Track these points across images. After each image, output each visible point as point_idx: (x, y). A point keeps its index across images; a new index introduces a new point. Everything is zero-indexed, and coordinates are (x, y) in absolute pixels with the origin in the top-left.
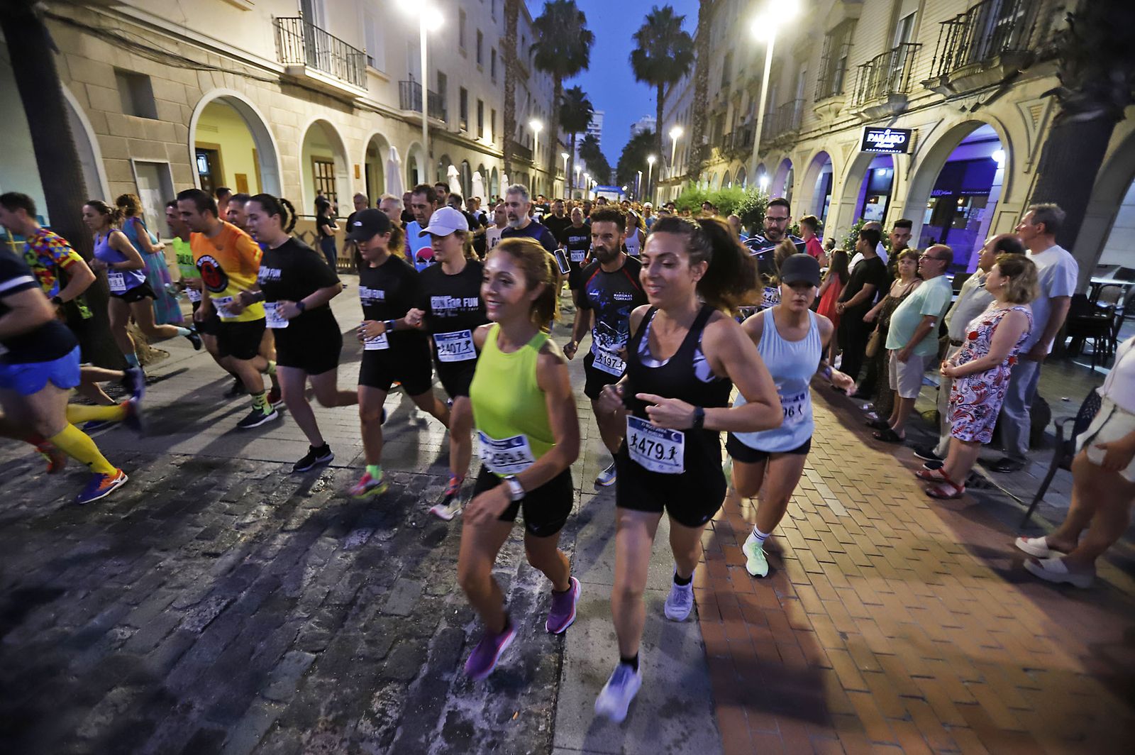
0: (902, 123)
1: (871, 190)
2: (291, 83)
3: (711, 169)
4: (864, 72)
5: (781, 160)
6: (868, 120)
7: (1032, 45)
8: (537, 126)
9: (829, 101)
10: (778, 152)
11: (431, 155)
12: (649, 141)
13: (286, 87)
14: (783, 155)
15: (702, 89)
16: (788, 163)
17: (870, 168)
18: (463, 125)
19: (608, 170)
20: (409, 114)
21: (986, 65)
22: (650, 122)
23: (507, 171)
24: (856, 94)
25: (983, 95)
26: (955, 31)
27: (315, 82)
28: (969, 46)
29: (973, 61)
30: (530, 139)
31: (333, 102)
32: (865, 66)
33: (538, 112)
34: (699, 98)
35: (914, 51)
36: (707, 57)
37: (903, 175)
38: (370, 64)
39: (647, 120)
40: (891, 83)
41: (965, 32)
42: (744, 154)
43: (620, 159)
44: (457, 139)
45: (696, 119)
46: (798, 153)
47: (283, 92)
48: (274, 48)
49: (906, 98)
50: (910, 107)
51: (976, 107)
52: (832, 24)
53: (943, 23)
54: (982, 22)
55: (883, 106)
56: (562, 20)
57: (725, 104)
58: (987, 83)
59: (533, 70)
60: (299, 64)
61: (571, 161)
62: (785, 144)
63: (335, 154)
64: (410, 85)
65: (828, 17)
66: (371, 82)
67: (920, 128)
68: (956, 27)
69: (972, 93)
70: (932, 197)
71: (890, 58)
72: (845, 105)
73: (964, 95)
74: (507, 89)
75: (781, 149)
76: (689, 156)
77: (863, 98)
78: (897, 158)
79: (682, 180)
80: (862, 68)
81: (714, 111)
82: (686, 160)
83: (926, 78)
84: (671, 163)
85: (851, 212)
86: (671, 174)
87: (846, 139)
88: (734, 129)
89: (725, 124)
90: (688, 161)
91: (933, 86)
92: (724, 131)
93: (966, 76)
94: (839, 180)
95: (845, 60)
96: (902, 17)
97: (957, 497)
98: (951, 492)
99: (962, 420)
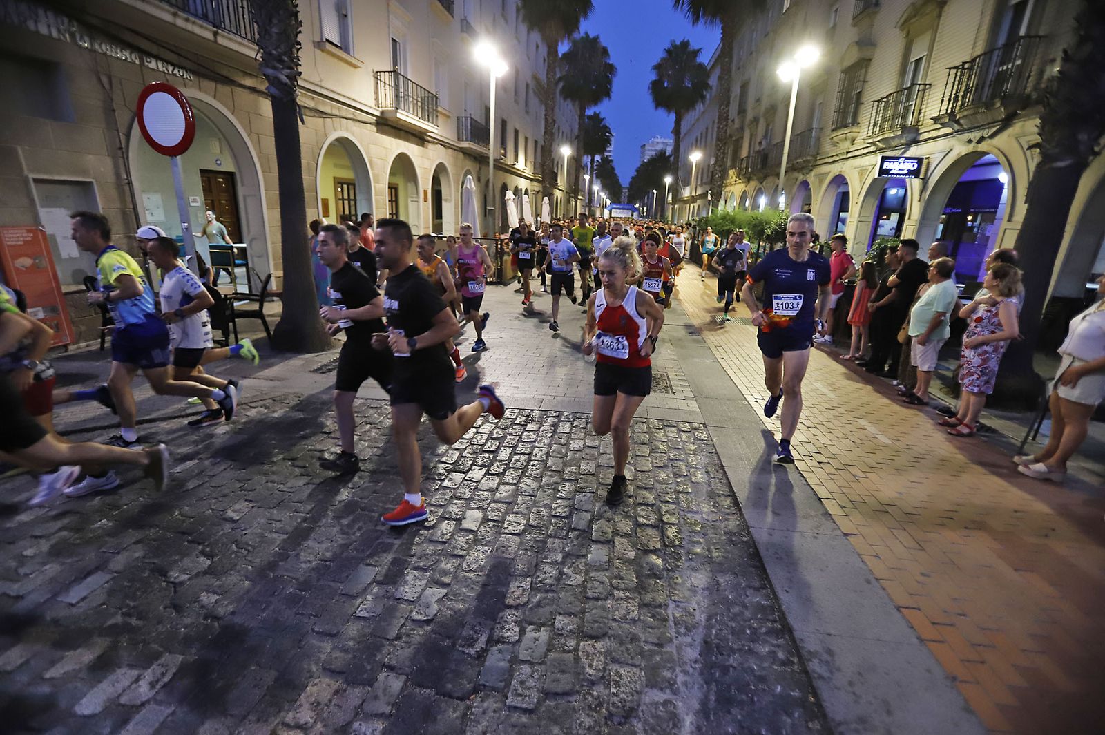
0: (914, 151)
1: (883, 210)
2: (384, 124)
3: (728, 189)
4: (878, 106)
5: (799, 182)
6: (883, 149)
7: (1028, 90)
8: (566, 151)
9: (845, 131)
10: (796, 174)
12: (665, 162)
13: (379, 127)
14: (801, 177)
15: (723, 118)
16: (805, 184)
17: (883, 189)
18: (502, 151)
19: (620, 187)
20: (465, 144)
21: (989, 105)
22: (659, 143)
24: (872, 125)
25: (987, 130)
26: (961, 75)
28: (974, 88)
29: (977, 102)
30: (560, 162)
31: (410, 137)
32: (879, 101)
33: (567, 140)
34: (721, 126)
35: (924, 90)
36: (729, 92)
37: (916, 196)
40: (904, 117)
41: (970, 76)
42: (762, 175)
43: (633, 178)
46: (815, 175)
49: (918, 130)
50: (921, 138)
51: (981, 139)
52: (847, 64)
53: (950, 69)
54: (985, 69)
55: (897, 136)
57: (742, 129)
58: (990, 120)
60: (391, 109)
62: (803, 168)
64: (466, 119)
65: (842, 59)
67: (931, 156)
68: (961, 72)
69: (977, 128)
70: (944, 214)
71: (901, 95)
72: (860, 134)
73: (970, 129)
75: (799, 172)
76: (705, 176)
77: (878, 129)
78: (911, 182)
79: (697, 199)
80: (876, 103)
81: (731, 136)
82: (702, 180)
83: (936, 115)
84: (687, 183)
85: (867, 230)
86: (686, 193)
87: (862, 165)
88: (752, 152)
89: (741, 147)
90: (704, 181)
91: (942, 121)
92: (740, 154)
93: (971, 115)
94: (856, 200)
95: (859, 94)
96: (912, 59)
97: (970, 435)
98: (966, 431)
99: (971, 378)
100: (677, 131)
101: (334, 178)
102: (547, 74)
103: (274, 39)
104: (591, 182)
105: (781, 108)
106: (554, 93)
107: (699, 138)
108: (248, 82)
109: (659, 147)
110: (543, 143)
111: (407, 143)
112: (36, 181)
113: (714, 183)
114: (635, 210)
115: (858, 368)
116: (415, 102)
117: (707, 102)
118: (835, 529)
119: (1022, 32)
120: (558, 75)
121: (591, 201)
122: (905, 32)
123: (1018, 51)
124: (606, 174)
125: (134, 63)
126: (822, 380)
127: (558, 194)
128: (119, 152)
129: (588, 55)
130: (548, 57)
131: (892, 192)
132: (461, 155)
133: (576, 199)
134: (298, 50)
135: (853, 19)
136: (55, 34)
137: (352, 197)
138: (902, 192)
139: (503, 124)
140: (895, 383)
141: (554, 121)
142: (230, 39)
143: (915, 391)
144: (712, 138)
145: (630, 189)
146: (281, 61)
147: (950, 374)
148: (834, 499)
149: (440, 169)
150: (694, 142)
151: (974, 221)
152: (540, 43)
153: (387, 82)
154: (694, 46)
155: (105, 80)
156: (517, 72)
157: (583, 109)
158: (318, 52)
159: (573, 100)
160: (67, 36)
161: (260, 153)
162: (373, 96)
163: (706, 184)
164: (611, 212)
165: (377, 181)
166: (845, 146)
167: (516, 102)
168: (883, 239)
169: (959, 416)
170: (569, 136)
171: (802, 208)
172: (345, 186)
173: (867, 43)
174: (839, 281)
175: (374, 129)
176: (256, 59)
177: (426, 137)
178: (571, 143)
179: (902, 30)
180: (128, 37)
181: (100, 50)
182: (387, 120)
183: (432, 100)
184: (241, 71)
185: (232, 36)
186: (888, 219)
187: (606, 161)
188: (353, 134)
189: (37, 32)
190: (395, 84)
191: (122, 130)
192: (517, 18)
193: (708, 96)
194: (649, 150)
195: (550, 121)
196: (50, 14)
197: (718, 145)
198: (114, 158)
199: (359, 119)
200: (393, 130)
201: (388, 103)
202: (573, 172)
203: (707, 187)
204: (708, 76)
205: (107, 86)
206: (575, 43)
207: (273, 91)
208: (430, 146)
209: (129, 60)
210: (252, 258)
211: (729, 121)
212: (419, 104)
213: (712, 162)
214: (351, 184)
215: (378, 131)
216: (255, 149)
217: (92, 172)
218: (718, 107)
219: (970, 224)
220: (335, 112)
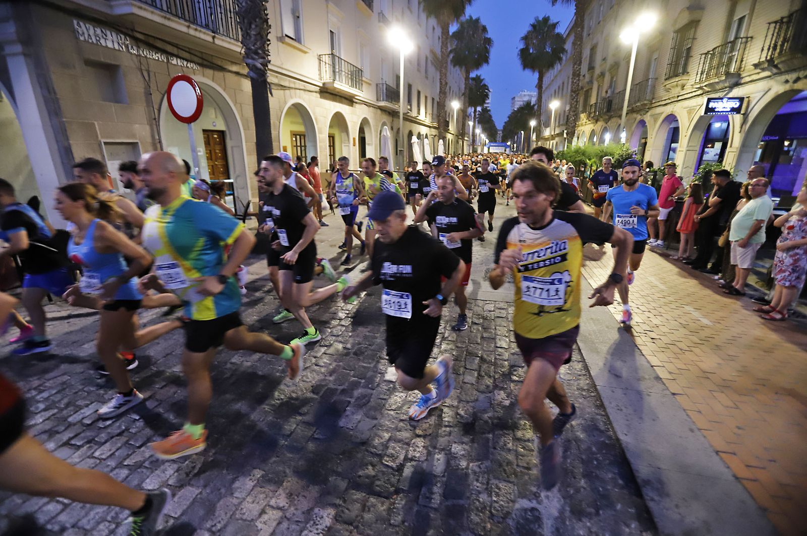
0: (737, 92)
1: (708, 141)
2: (325, 91)
3: (580, 128)
4: (705, 58)
5: (637, 121)
6: (708, 92)
8: (455, 105)
9: (677, 79)
10: (635, 115)
14: (639, 117)
16: (643, 123)
17: (709, 123)
19: (496, 131)
22: (526, 95)
24: (699, 73)
25: (802, 72)
26: (779, 28)
28: (791, 38)
29: (794, 49)
30: (451, 114)
31: (344, 100)
32: (706, 54)
33: (456, 96)
34: (575, 81)
35: (746, 42)
36: (581, 54)
37: (737, 129)
40: (728, 65)
41: (788, 28)
42: (607, 117)
44: (406, 117)
46: (651, 115)
49: (740, 75)
50: (743, 81)
51: (797, 80)
52: (679, 25)
53: (770, 24)
54: (801, 21)
55: (721, 81)
57: (591, 82)
60: (330, 81)
62: (641, 110)
64: (383, 85)
65: (675, 21)
66: (364, 86)
67: (751, 96)
68: (780, 26)
69: (794, 70)
70: (762, 141)
71: (726, 47)
72: (689, 81)
73: (787, 72)
75: (637, 113)
76: (562, 119)
77: (705, 76)
78: (733, 117)
79: (555, 137)
80: (704, 56)
81: (582, 88)
82: (559, 123)
83: (756, 62)
84: (547, 125)
85: (694, 157)
86: (547, 133)
87: (690, 105)
88: (599, 100)
89: (591, 96)
90: (561, 123)
91: (762, 67)
92: (590, 102)
93: (788, 60)
94: (684, 134)
95: (689, 49)
96: (736, 18)
97: (782, 320)
98: (778, 316)
99: (783, 275)
100: (540, 86)
101: (291, 131)
102: (442, 48)
103: (252, 39)
104: (474, 127)
105: (623, 64)
106: (447, 63)
107: (557, 91)
108: (234, 68)
109: (526, 99)
110: (438, 100)
111: (341, 105)
112: (106, 143)
113: (569, 124)
114: (507, 147)
115: (686, 266)
116: (347, 75)
117: (564, 62)
118: (664, 390)
120: (450, 49)
121: (474, 141)
124: (485, 120)
125: (163, 61)
126: (655, 275)
127: (449, 137)
128: (154, 122)
129: (471, 33)
130: (442, 37)
131: (717, 125)
132: (379, 111)
133: (463, 140)
134: (268, 45)
136: (117, 47)
137: (303, 144)
138: (725, 125)
139: (409, 87)
140: (716, 277)
141: (446, 84)
142: (223, 40)
143: (733, 284)
144: (567, 88)
145: (503, 131)
146: (256, 53)
147: (765, 271)
148: (663, 367)
149: (364, 123)
150: (553, 94)
151: (790, 145)
152: (436, 27)
153: (327, 62)
154: (553, 20)
155: (146, 74)
156: (419, 48)
157: (468, 73)
158: (280, 44)
159: (461, 66)
160: (123, 47)
161: (242, 116)
162: (318, 72)
163: (562, 125)
164: (489, 148)
165: (320, 133)
166: (676, 91)
167: (419, 70)
168: (708, 164)
169: (772, 304)
170: (458, 93)
171: (640, 141)
172: (298, 137)
173: (696, 8)
174: (670, 198)
175: (318, 95)
176: (240, 53)
177: (354, 100)
178: (459, 98)
180: (159, 44)
181: (143, 55)
182: (327, 89)
183: (359, 72)
184: (229, 61)
185: (224, 38)
186: (713, 147)
187: (485, 111)
188: (304, 100)
189: (107, 47)
190: (333, 63)
191: (156, 107)
192: (419, 8)
193: (564, 58)
194: (518, 101)
195: (444, 83)
196: (113, 34)
197: (572, 95)
198: (151, 126)
199: (308, 89)
200: (331, 96)
201: (328, 77)
202: (461, 120)
203: (564, 128)
204: (565, 43)
205: (147, 78)
206: (462, 25)
207: (252, 74)
208: (357, 106)
209: (160, 60)
210: (237, 189)
211: (581, 78)
212: (350, 76)
213: (568, 108)
214: (302, 135)
215: (321, 98)
216: (239, 114)
217: (138, 136)
218: (572, 66)
219: (786, 149)
220: (292, 85)
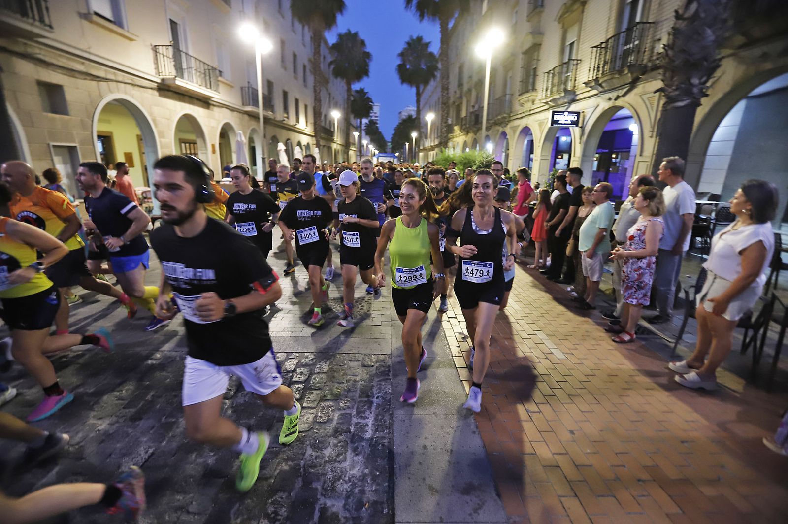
0: (574, 107)
1: (558, 151)
2: (166, 89)
3: (455, 140)
4: (548, 76)
5: (500, 133)
6: (553, 107)
7: (645, 61)
8: (336, 115)
9: (528, 95)
10: (498, 128)
11: (265, 136)
12: (412, 123)
13: (162, 92)
14: (501, 129)
15: (445, 88)
16: (504, 134)
17: (557, 136)
18: (286, 115)
19: (385, 142)
20: (249, 109)
21: (620, 72)
22: (412, 110)
23: (318, 145)
24: (545, 90)
25: (620, 91)
26: (600, 52)
27: (182, 88)
28: (609, 61)
29: (612, 70)
30: (331, 123)
31: (195, 101)
32: (548, 73)
33: (336, 106)
34: (444, 94)
35: (577, 64)
37: (578, 140)
38: (221, 75)
39: (409, 108)
40: (566, 83)
41: (606, 53)
42: (475, 129)
43: (393, 135)
44: (282, 124)
45: (442, 107)
46: (511, 128)
47: (160, 95)
48: (153, 66)
49: (575, 92)
50: (578, 98)
51: (618, 97)
52: (525, 48)
53: (593, 47)
54: (615, 47)
55: (562, 97)
56: (350, 45)
57: (461, 97)
58: (622, 83)
59: (332, 78)
60: (171, 77)
61: (360, 138)
62: (502, 123)
63: (198, 137)
64: (249, 89)
65: (522, 44)
66: (222, 87)
67: (585, 111)
68: (600, 50)
69: (614, 89)
70: (597, 153)
71: (563, 68)
72: (538, 97)
73: (610, 91)
74: (315, 91)
75: (499, 126)
76: (437, 131)
77: (549, 92)
78: (573, 129)
81: (454, 103)
82: (435, 135)
83: (586, 81)
84: (426, 136)
85: (547, 164)
86: (427, 144)
87: (539, 119)
88: (468, 113)
89: (461, 110)
90: (437, 135)
91: (591, 85)
92: (461, 115)
93: (610, 79)
94: (538, 144)
95: (535, 69)
96: (568, 43)
97: (631, 341)
98: (627, 338)
99: (630, 291)
100: (418, 102)
102: (314, 55)
111: (191, 106)
113: (443, 136)
114: (395, 157)
119: (638, 20)
121: (361, 151)
122: (561, 25)
123: (636, 33)
124: (372, 132)
127: (335, 146)
131: (563, 139)
133: (349, 150)
135: (528, 16)
138: (568, 139)
139: (285, 94)
140: (569, 288)
150: (429, 107)
151: (616, 158)
157: (349, 84)
159: (342, 78)
163: (437, 137)
164: (378, 158)
173: (538, 32)
174: (524, 205)
175: (156, 93)
177: (212, 103)
178: (340, 108)
179: (559, 23)
182: (167, 85)
186: (562, 158)
187: (372, 123)
194: (403, 115)
199: (138, 84)
201: (168, 72)
202: (343, 130)
211: (452, 93)
212: (202, 75)
213: (440, 120)
219: (614, 160)
220: (111, 77)
